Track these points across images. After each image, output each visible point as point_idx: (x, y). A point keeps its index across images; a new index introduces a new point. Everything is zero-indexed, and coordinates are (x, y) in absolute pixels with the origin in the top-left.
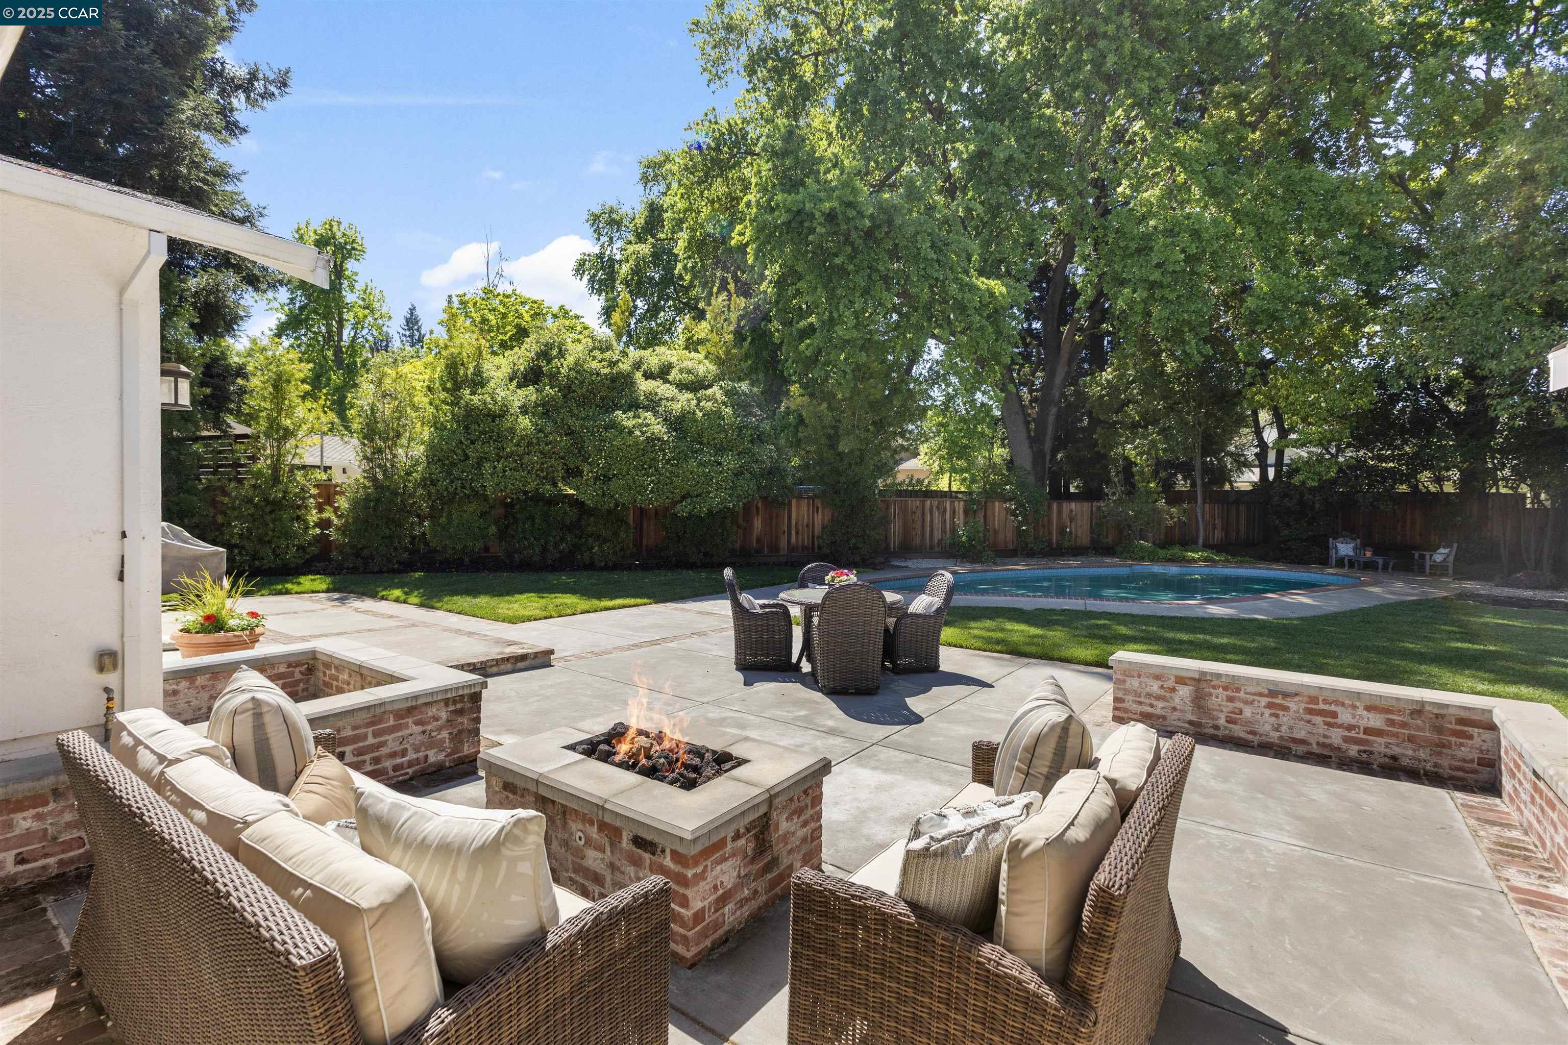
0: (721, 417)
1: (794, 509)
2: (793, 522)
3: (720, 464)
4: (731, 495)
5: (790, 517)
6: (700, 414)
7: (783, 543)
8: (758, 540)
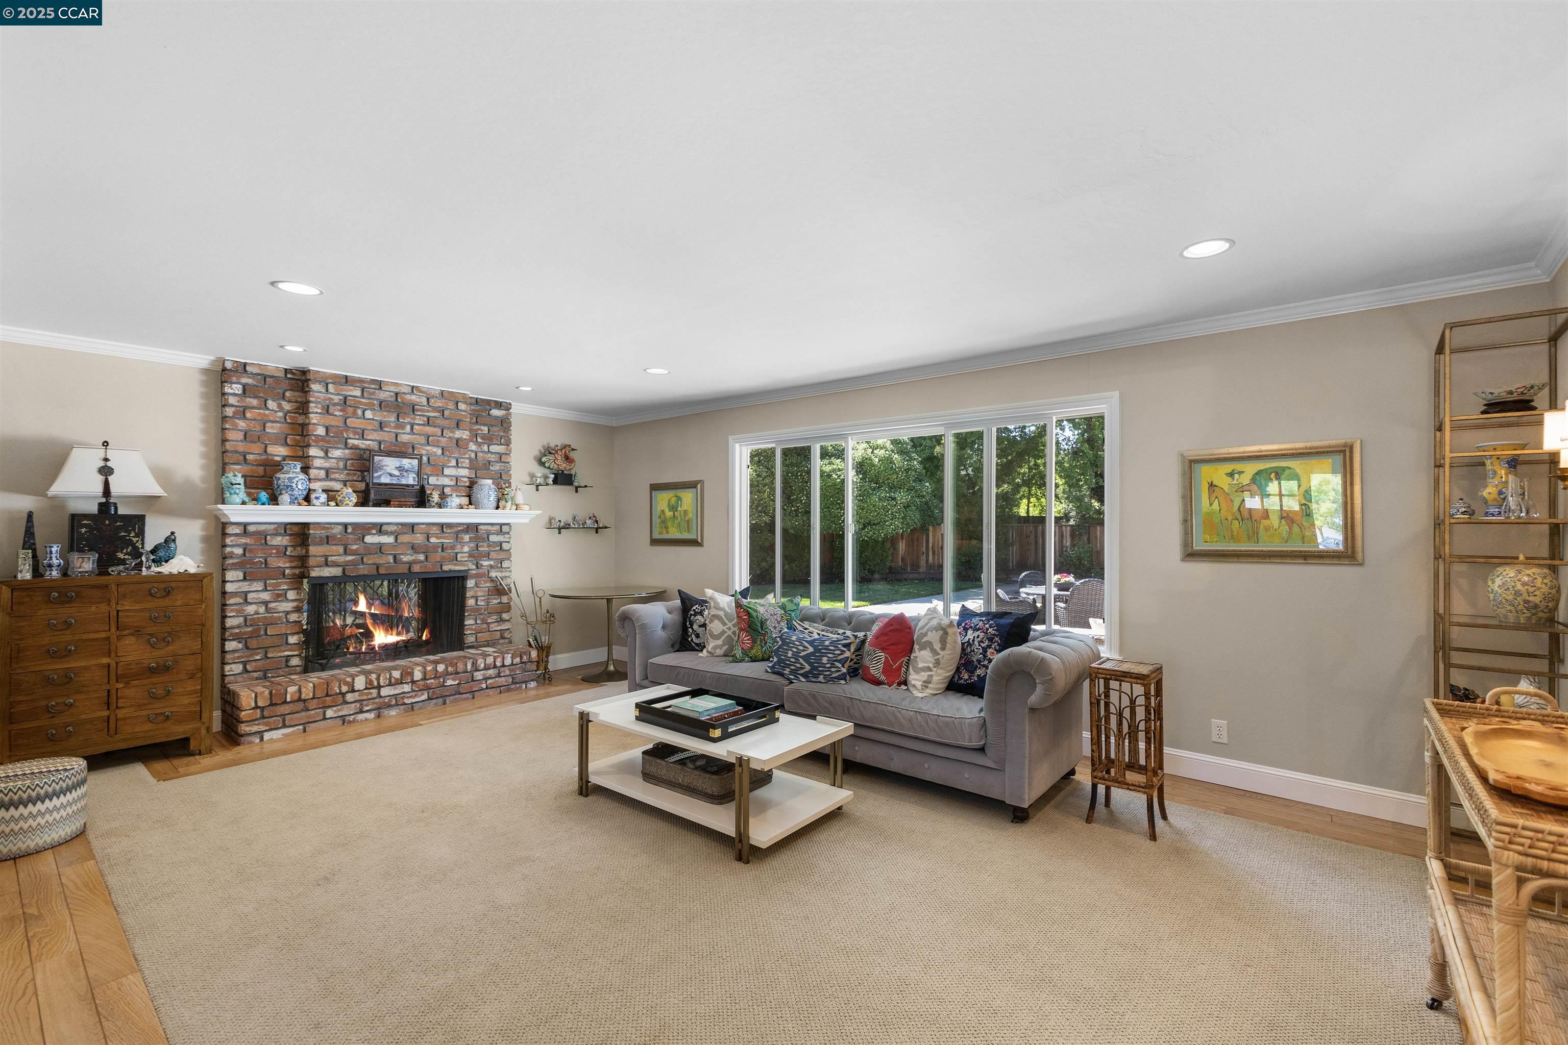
0: (892, 462)
1: (931, 534)
2: (930, 545)
3: (894, 499)
4: (902, 523)
5: (927, 541)
6: (877, 460)
7: (923, 563)
8: (903, 559)
